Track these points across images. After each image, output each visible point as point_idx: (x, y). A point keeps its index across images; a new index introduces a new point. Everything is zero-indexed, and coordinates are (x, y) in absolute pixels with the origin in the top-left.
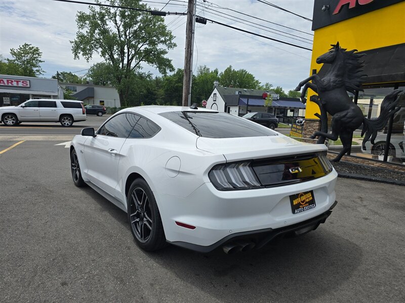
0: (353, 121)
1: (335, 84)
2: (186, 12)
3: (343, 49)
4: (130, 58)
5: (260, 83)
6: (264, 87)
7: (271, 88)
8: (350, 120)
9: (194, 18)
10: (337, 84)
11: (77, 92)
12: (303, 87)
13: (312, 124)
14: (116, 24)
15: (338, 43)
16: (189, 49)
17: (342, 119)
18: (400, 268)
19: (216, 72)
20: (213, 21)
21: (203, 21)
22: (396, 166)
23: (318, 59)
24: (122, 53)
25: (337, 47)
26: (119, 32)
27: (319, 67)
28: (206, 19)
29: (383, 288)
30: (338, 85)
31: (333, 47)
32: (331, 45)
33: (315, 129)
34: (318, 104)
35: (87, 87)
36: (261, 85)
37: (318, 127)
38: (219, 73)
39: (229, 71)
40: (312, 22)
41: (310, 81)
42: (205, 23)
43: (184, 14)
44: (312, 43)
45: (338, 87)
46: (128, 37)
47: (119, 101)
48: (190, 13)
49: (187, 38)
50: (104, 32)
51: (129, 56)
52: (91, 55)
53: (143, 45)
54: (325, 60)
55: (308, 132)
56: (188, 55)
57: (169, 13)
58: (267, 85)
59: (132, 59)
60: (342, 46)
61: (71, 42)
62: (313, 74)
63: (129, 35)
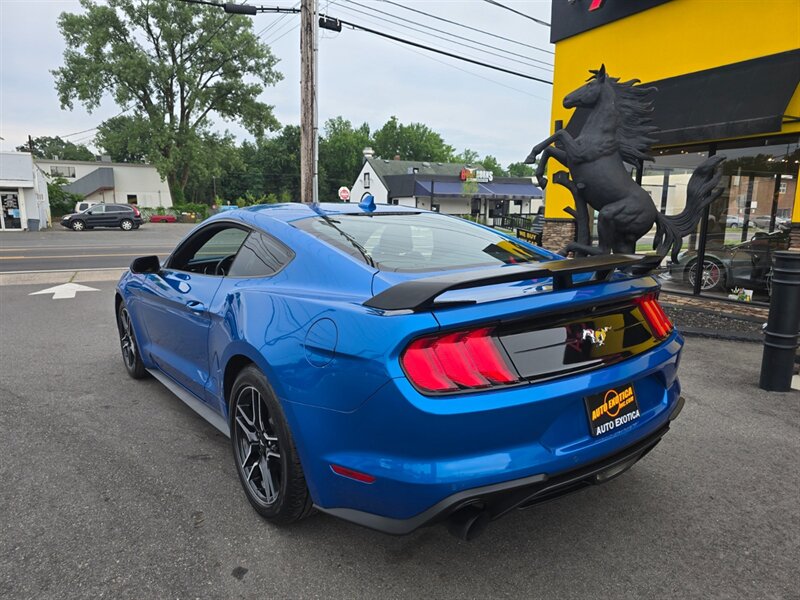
0: (637, 220)
1: (600, 149)
2: (298, 7)
3: (612, 79)
4: (186, 104)
5: (454, 150)
6: (463, 158)
7: (477, 160)
8: (632, 217)
9: (316, 20)
10: (606, 148)
11: (78, 177)
12: (539, 157)
13: (558, 228)
14: (150, 32)
15: (603, 66)
16: (310, 84)
17: (617, 217)
18: (749, 509)
19: (365, 129)
20: (354, 26)
21: (333, 25)
22: (717, 303)
23: (565, 99)
24: (168, 94)
25: (600, 74)
26: (157, 49)
27: (567, 115)
28: (341, 22)
29: (722, 556)
30: (605, 151)
31: (593, 75)
32: (591, 71)
33: (564, 238)
34: (570, 189)
35: (97, 168)
36: (455, 154)
37: (570, 234)
38: (372, 132)
39: (391, 126)
40: (549, 28)
41: (553, 145)
42: (339, 29)
43: (294, 11)
44: (552, 68)
45: (606, 155)
46: (179, 60)
47: (169, 194)
48: (306, 7)
49: (302, 59)
50: (126, 50)
51: (183, 99)
52: (98, 98)
53: (212, 76)
54: (580, 101)
55: (552, 244)
56: (307, 96)
57: (263, 9)
58: (467, 153)
59: (190, 108)
60: (610, 73)
61: (54, 73)
62: (557, 129)
63: (181, 56)
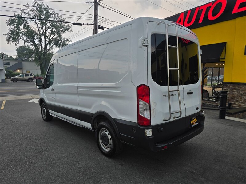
4: (46, 44)
9: (98, 27)
11: (10, 66)
14: (36, 23)
20: (107, 28)
24: (41, 41)
26: (38, 28)
28: (104, 27)
35: (17, 62)
42: (103, 29)
43: (92, 24)
47: (40, 70)
48: (95, 24)
50: (27, 27)
51: (45, 42)
53: (54, 35)
57: (83, 24)
59: (47, 45)
61: (5, 35)
63: (45, 29)
